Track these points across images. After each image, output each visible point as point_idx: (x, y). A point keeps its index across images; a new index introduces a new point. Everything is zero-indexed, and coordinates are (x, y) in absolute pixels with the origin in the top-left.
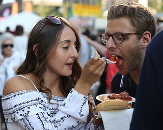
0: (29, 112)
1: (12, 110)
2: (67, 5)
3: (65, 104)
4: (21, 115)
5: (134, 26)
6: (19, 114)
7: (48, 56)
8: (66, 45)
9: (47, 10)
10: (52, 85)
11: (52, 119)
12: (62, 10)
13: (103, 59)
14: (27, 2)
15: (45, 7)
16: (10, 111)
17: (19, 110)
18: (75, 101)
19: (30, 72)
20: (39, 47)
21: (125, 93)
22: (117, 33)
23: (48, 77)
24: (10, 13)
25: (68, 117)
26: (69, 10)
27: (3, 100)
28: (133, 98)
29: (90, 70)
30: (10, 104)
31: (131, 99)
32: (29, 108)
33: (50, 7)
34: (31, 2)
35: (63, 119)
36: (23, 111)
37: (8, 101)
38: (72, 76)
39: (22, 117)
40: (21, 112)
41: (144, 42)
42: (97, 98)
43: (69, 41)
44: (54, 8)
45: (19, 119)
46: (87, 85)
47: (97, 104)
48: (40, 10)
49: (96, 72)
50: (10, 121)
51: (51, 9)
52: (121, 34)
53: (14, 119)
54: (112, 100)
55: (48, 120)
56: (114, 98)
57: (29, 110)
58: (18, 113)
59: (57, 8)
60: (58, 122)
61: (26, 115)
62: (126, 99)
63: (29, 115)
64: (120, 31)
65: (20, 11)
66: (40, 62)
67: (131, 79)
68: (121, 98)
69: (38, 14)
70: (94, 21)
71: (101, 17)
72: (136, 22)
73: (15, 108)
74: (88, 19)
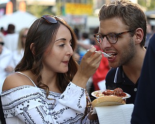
0: (28, 106)
1: (12, 105)
2: (60, 4)
3: (63, 96)
4: (21, 109)
5: (126, 24)
6: (19, 108)
7: (45, 54)
8: (61, 43)
9: (40, 10)
10: (49, 81)
11: (52, 111)
12: (55, 10)
13: (99, 52)
14: (21, 2)
15: (39, 7)
16: (10, 106)
17: (19, 104)
18: (73, 93)
19: (27, 69)
20: (36, 46)
21: (119, 90)
22: (111, 33)
23: (45, 74)
24: (5, 13)
25: (66, 109)
26: (62, 9)
27: (3, 96)
28: (127, 94)
29: (87, 63)
30: (10, 99)
31: (125, 95)
32: (28, 102)
33: (43, 6)
34: (25, 2)
35: (62, 111)
36: (23, 105)
37: (8, 96)
38: (68, 73)
39: (22, 111)
40: (21, 107)
41: (137, 38)
42: (93, 94)
43: (64, 39)
44: (47, 7)
45: (19, 113)
46: (84, 78)
47: (92, 100)
48: (34, 10)
49: (93, 65)
50: (9, 115)
51: (44, 8)
52: (115, 34)
53: (14, 114)
54: (107, 96)
55: (47, 113)
56: (108, 94)
57: (28, 104)
58: (17, 107)
59: (50, 7)
60: (57, 114)
61: (25, 109)
62: (120, 95)
63: (29, 108)
64: (114, 31)
65: (15, 10)
66: (37, 59)
67: (125, 74)
68: (116, 94)
69: (32, 14)
70: (86, 19)
71: (92, 15)
72: (127, 20)
73: (15, 103)
74: (80, 17)
